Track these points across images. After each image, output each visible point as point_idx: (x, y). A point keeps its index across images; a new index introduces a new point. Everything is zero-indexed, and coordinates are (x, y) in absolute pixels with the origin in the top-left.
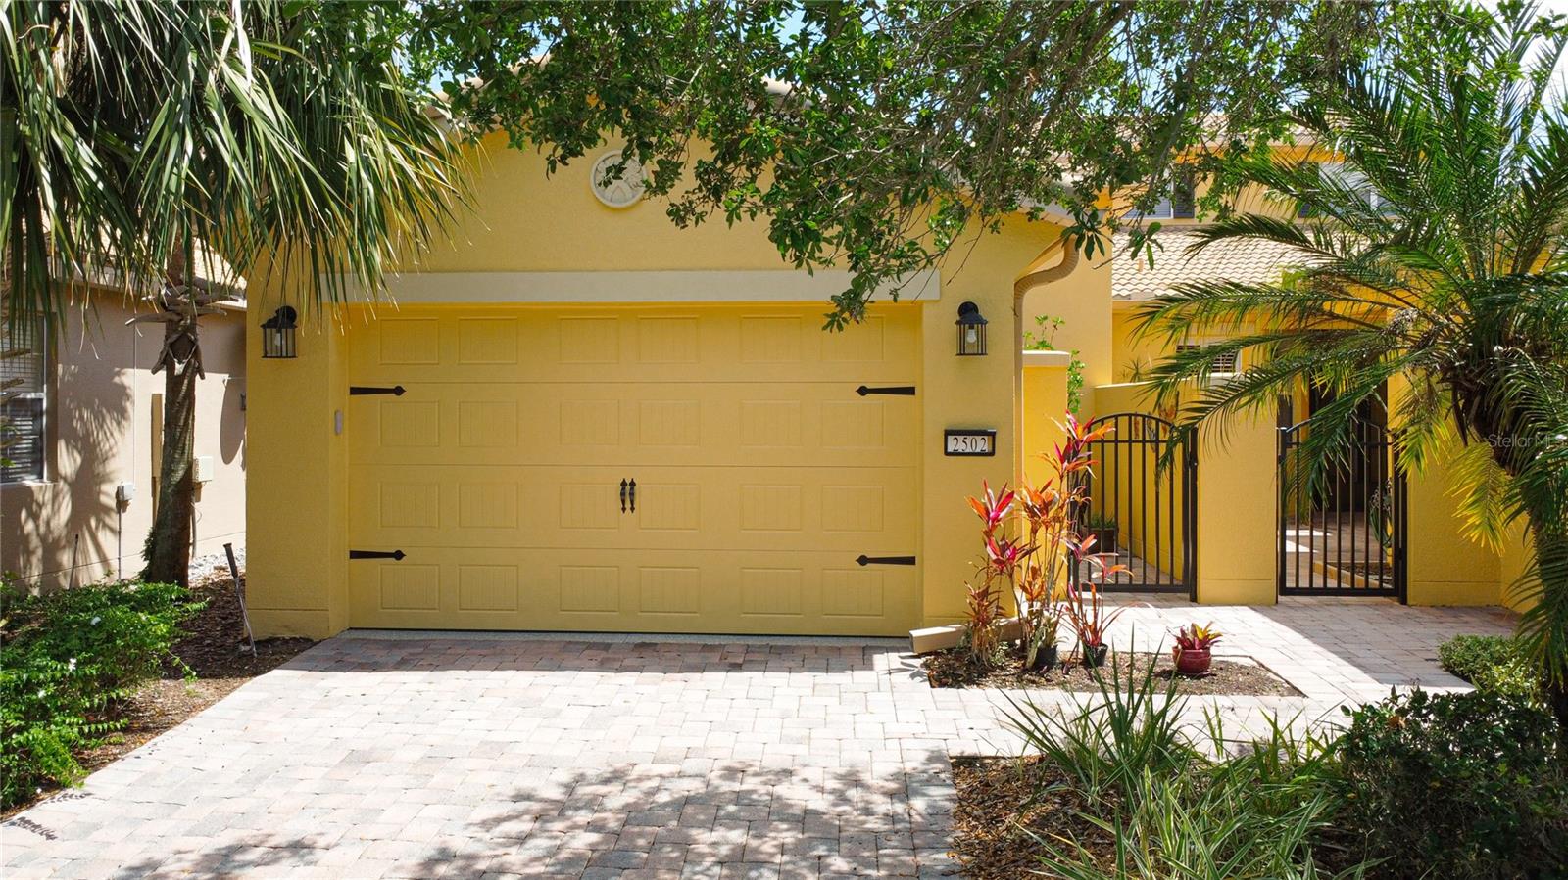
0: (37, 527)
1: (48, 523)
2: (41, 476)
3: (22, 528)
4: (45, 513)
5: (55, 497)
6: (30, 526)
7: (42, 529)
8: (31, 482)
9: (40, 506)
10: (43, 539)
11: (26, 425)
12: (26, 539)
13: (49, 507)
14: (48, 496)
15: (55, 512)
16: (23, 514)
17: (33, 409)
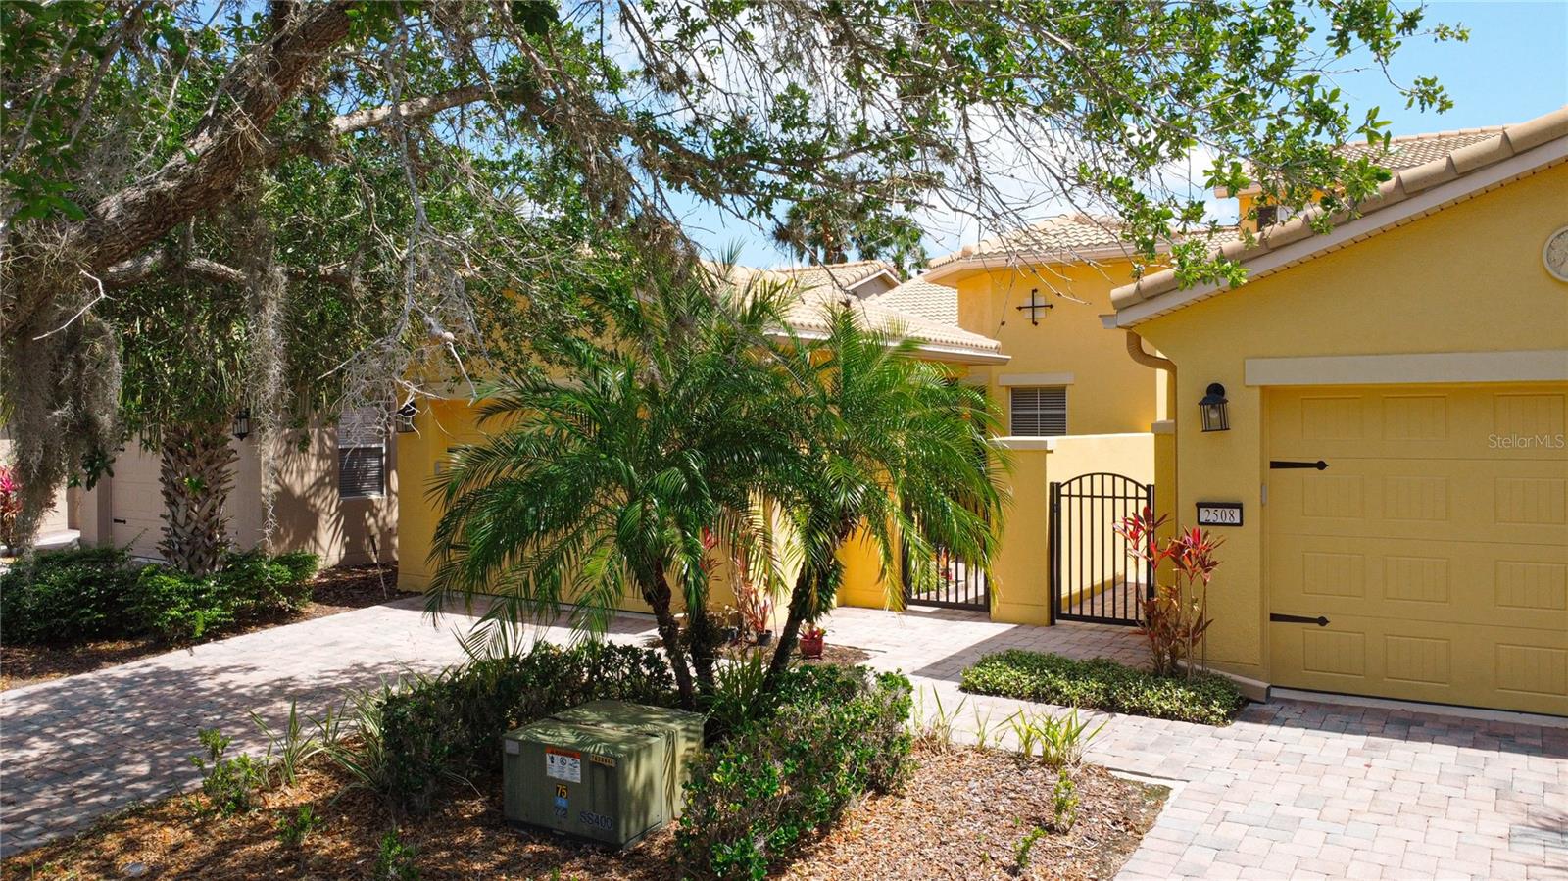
0: (377, 522)
1: (384, 519)
2: (382, 493)
3: (366, 523)
4: (382, 514)
5: (389, 503)
6: (372, 521)
7: (380, 523)
8: (374, 496)
9: (379, 510)
10: (381, 530)
11: (375, 462)
12: (369, 529)
13: (385, 511)
14: (385, 504)
15: (390, 512)
16: (367, 514)
17: (377, 452)
